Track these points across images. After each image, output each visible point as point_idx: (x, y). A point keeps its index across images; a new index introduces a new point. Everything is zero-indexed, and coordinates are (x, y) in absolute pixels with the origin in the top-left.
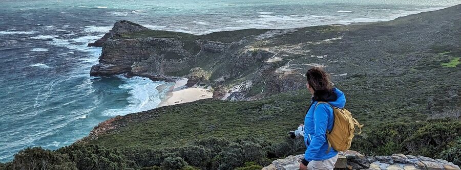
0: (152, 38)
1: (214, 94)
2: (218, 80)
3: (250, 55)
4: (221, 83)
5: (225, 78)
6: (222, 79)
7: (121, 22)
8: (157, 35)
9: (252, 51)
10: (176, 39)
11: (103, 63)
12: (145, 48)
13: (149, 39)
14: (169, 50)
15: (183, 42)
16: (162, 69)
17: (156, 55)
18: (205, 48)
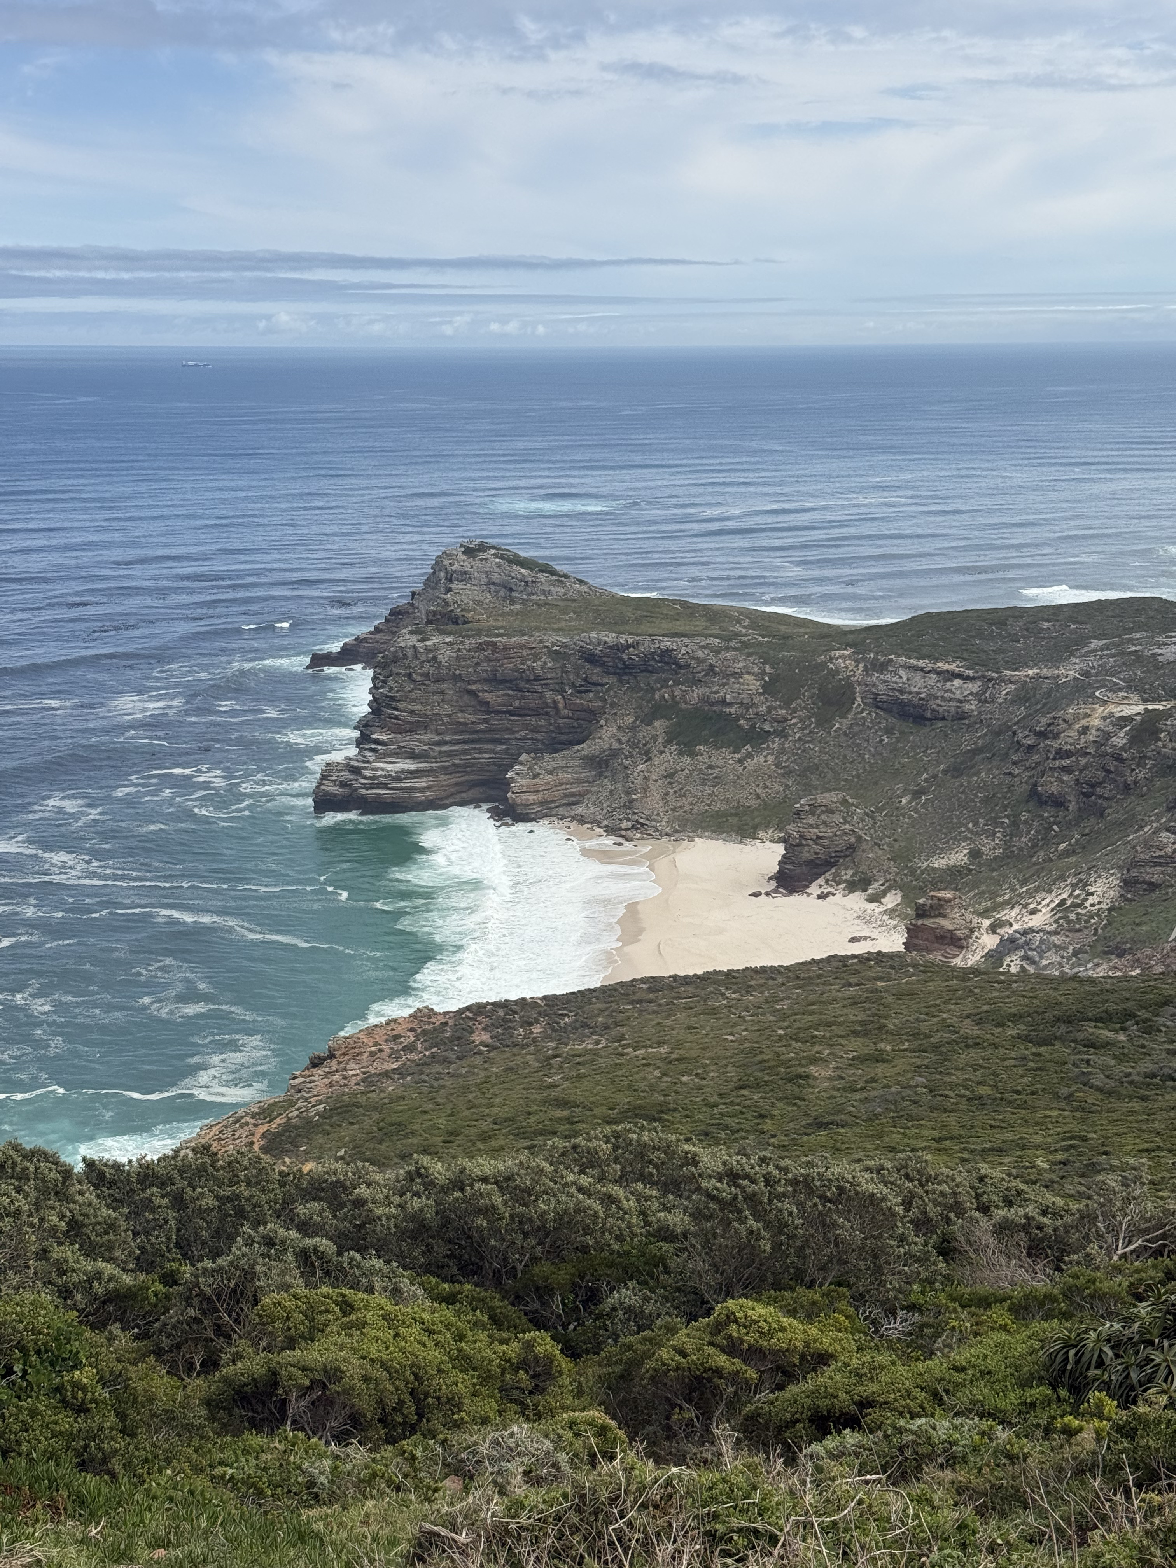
0: (610, 638)
1: (913, 932)
2: (939, 863)
3: (1120, 740)
4: (953, 876)
5: (975, 854)
6: (958, 857)
7: (469, 552)
8: (639, 620)
9: (1128, 719)
10: (733, 644)
11: (374, 750)
12: (574, 687)
13: (595, 642)
14: (697, 701)
15: (765, 662)
16: (656, 792)
17: (628, 723)
18: (876, 695)
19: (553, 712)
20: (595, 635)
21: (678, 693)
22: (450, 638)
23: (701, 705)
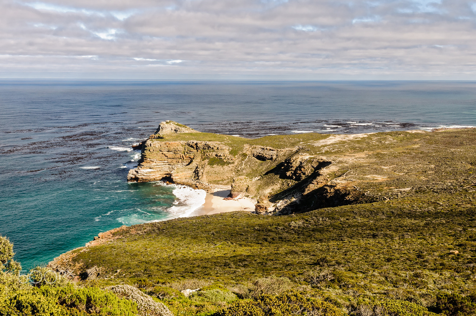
2: (265, 191)
3: (304, 164)
6: (270, 190)
7: (167, 123)
8: (203, 138)
9: (307, 160)
10: (223, 143)
11: (141, 167)
12: (187, 152)
13: (192, 142)
14: (214, 156)
15: (230, 147)
16: (205, 176)
17: (199, 160)
18: (254, 154)
19: (182, 158)
20: (192, 141)
21: (210, 154)
22: (158, 142)
23: (215, 157)
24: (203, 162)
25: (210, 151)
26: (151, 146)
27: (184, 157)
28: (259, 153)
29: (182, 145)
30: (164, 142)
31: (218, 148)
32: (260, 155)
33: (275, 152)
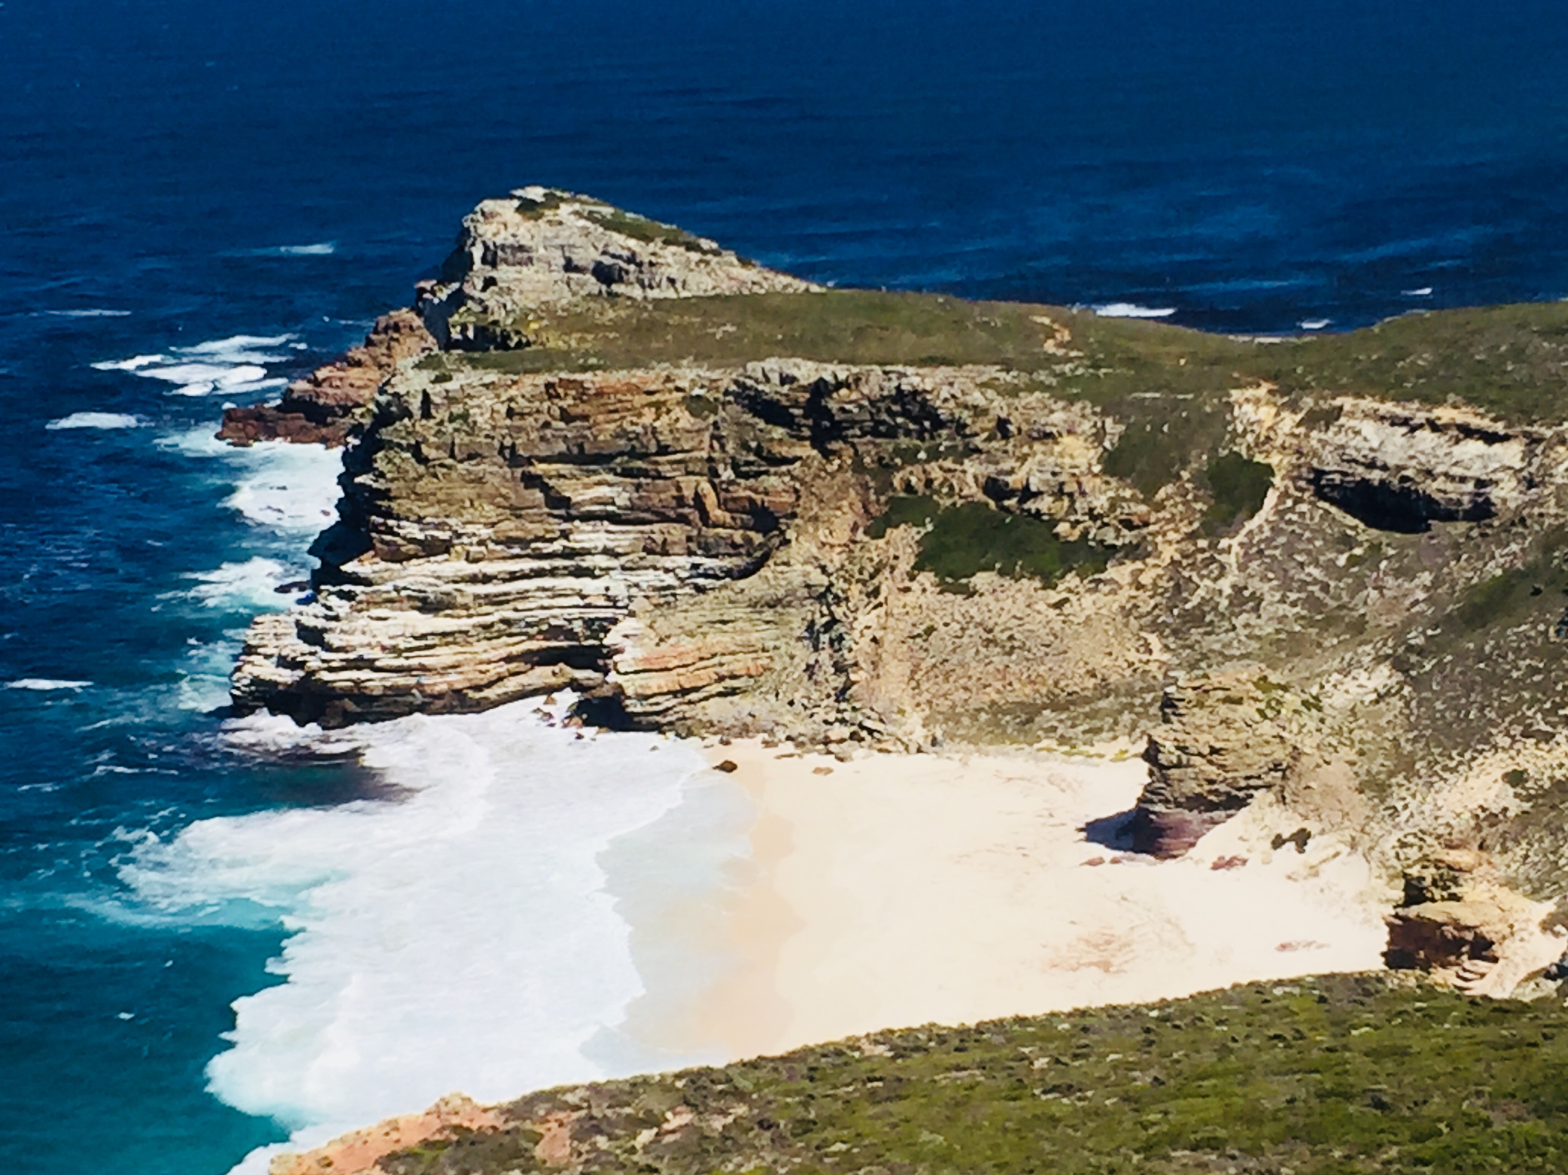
0: (804, 371)
1: (1399, 930)
5: (1515, 778)
6: (1482, 784)
7: (525, 207)
12: (735, 466)
13: (775, 378)
14: (973, 491)
15: (1105, 413)
16: (896, 670)
17: (842, 535)
18: (1320, 473)
19: (695, 516)
20: (773, 365)
21: (937, 475)
22: (492, 376)
23: (981, 497)
24: (876, 549)
25: (934, 455)
26: (426, 414)
27: (711, 500)
28: (1371, 465)
29: (695, 405)
30: (542, 379)
31: (1002, 425)
32: (1376, 476)
33: (1511, 453)
